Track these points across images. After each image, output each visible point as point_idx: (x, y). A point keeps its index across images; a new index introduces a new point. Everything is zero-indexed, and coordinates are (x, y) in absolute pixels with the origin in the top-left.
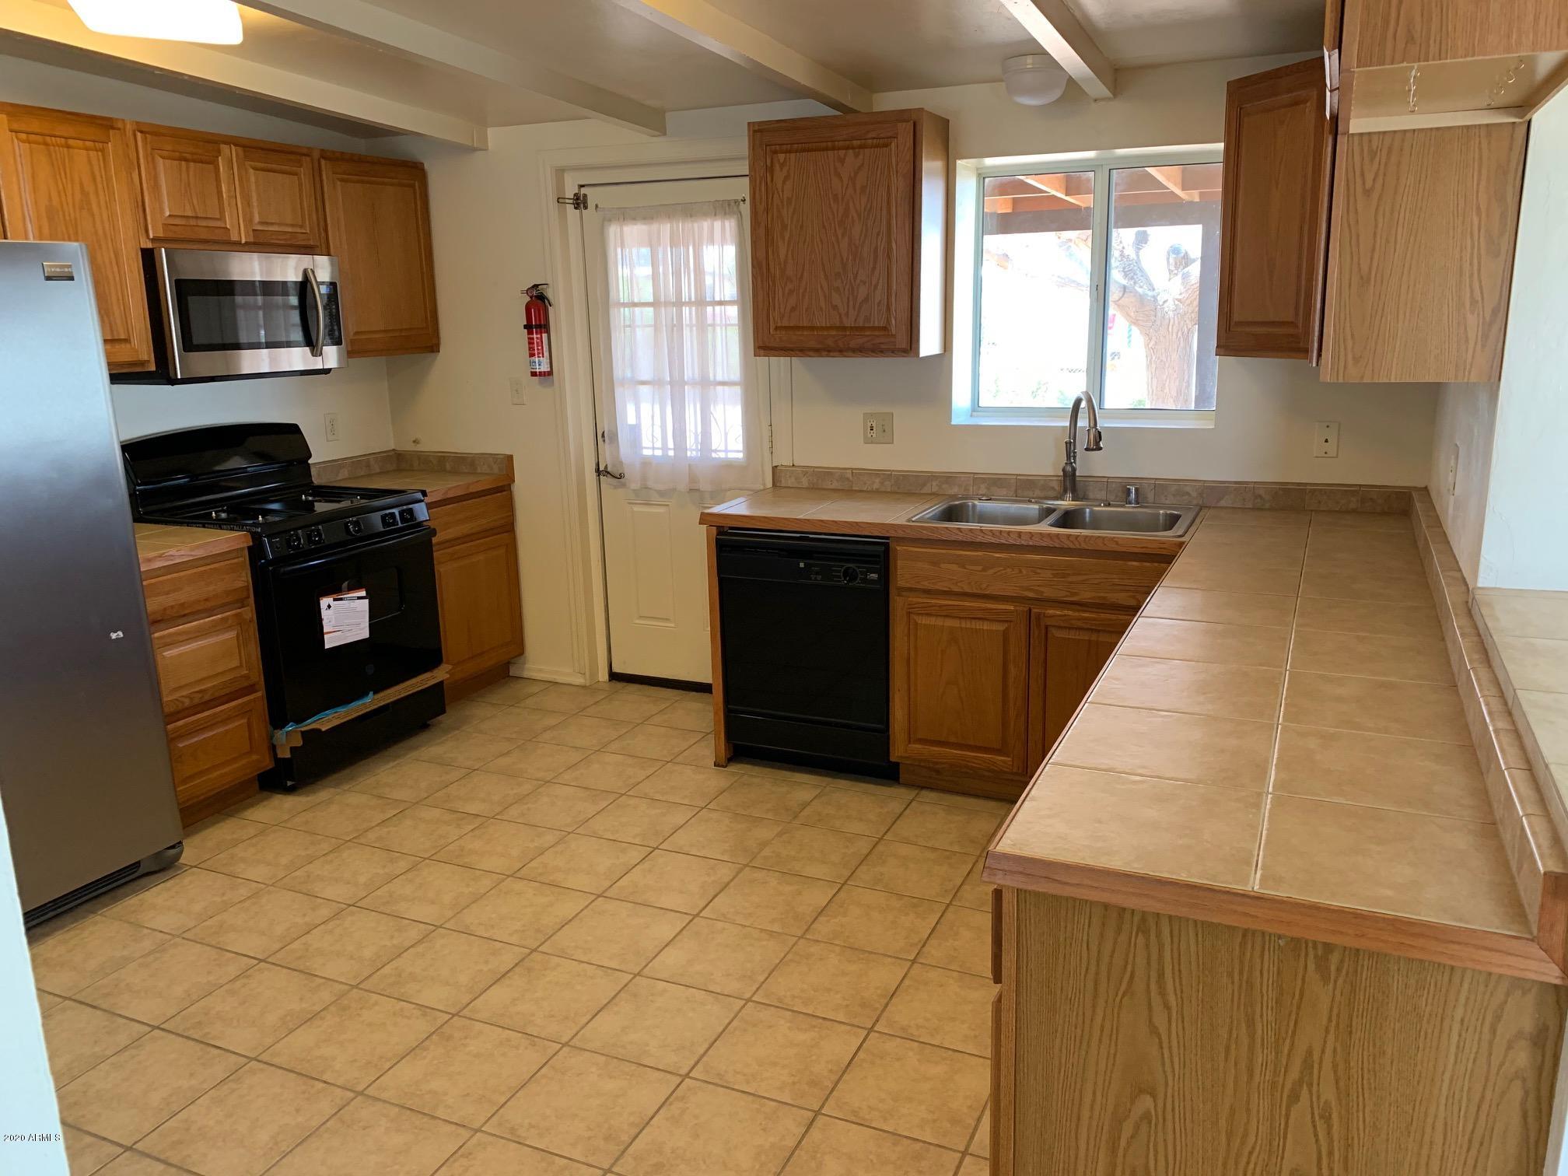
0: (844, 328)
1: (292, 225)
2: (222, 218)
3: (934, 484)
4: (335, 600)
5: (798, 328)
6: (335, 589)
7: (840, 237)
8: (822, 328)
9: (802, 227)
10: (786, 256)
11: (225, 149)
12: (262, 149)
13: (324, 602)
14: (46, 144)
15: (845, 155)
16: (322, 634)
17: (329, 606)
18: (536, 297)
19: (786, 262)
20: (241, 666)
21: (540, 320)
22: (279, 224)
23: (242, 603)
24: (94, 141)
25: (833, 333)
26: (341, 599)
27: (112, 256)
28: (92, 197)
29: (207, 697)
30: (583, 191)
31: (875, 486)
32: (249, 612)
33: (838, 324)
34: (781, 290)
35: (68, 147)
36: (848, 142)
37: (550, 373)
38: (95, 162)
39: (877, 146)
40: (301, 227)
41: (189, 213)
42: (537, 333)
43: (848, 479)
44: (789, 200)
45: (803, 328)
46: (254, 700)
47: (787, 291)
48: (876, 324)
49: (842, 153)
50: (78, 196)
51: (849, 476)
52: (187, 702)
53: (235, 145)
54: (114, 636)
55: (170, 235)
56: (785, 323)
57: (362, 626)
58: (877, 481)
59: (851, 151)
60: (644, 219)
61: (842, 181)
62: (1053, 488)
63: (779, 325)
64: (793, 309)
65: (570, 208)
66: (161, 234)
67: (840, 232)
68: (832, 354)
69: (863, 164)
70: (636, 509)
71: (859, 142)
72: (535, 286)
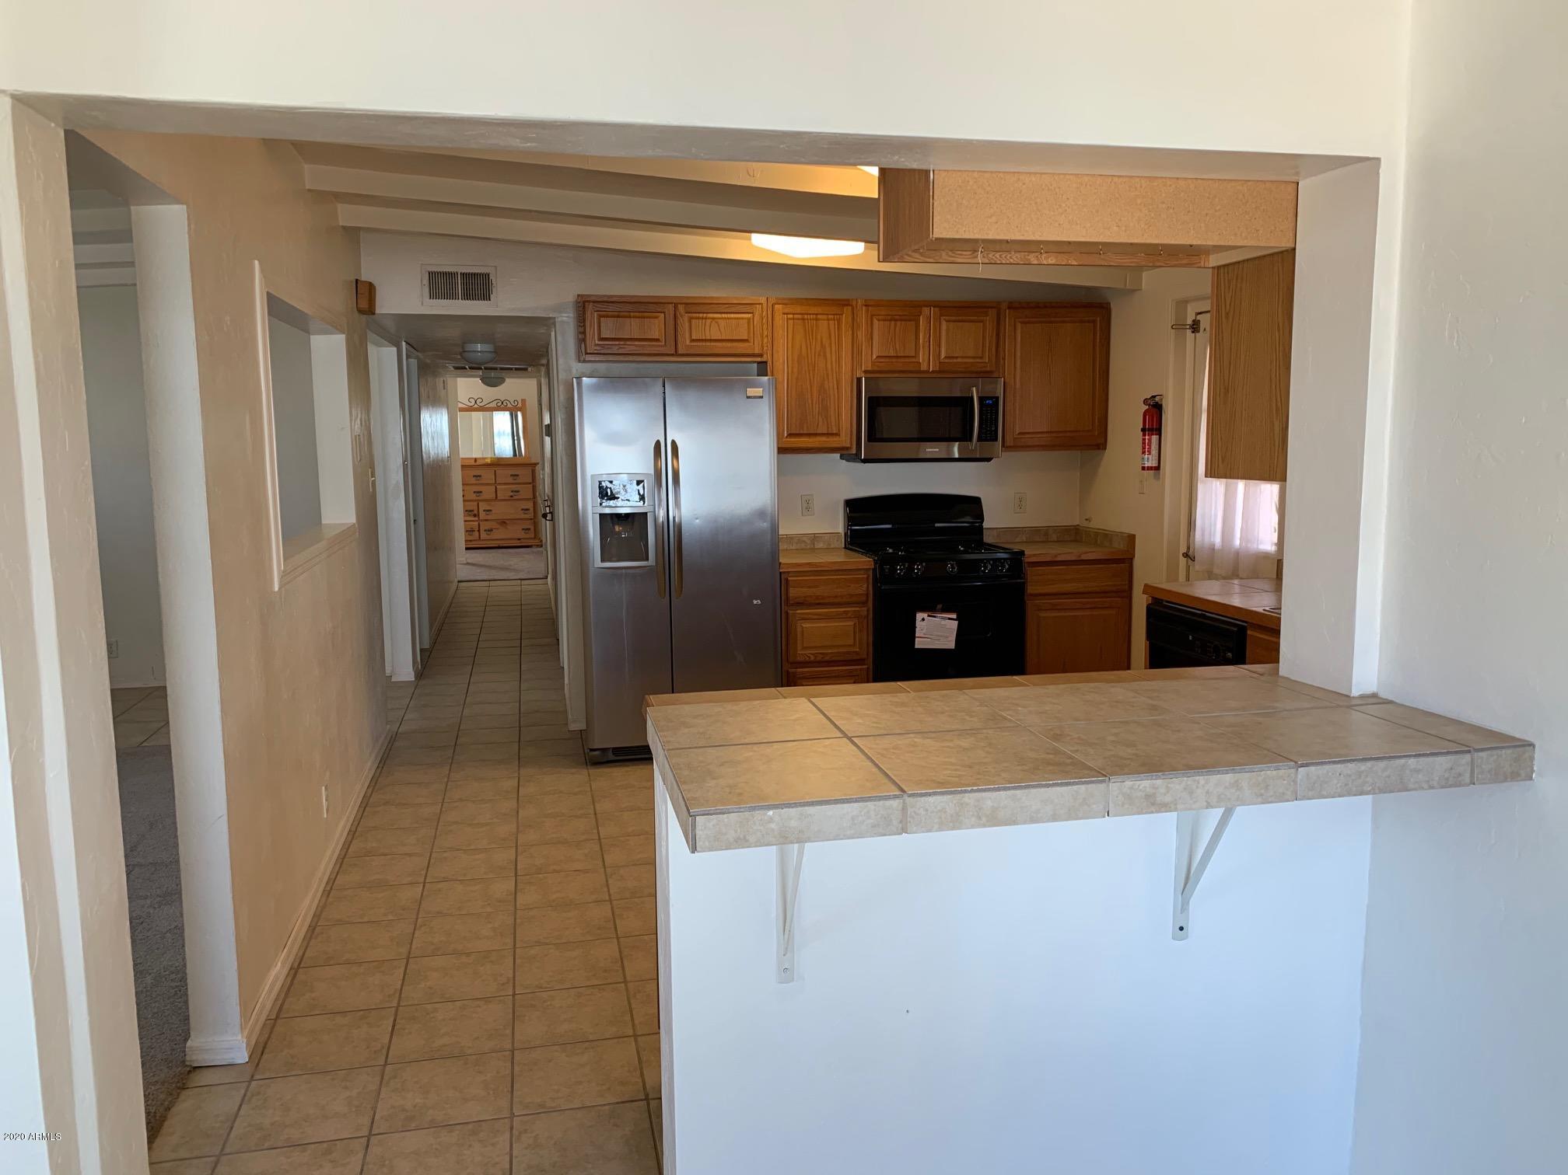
1: (974, 358)
2: (916, 356)
4: (929, 616)
6: (931, 609)
11: (926, 310)
12: (955, 307)
13: (920, 616)
14: (803, 319)
16: (913, 637)
17: (923, 620)
18: (1153, 406)
20: (854, 645)
21: (1152, 425)
22: (962, 357)
23: (864, 603)
24: (834, 315)
26: (935, 617)
27: (835, 382)
28: (828, 350)
29: (827, 658)
30: (1199, 317)
32: (867, 611)
35: (817, 319)
37: (1158, 468)
38: (832, 327)
40: (981, 358)
41: (892, 353)
42: (1150, 435)
46: (861, 669)
50: (818, 348)
52: (812, 658)
53: (934, 307)
54: (755, 602)
55: (876, 368)
57: (950, 639)
65: (1189, 332)
66: (869, 369)
72: (1154, 397)
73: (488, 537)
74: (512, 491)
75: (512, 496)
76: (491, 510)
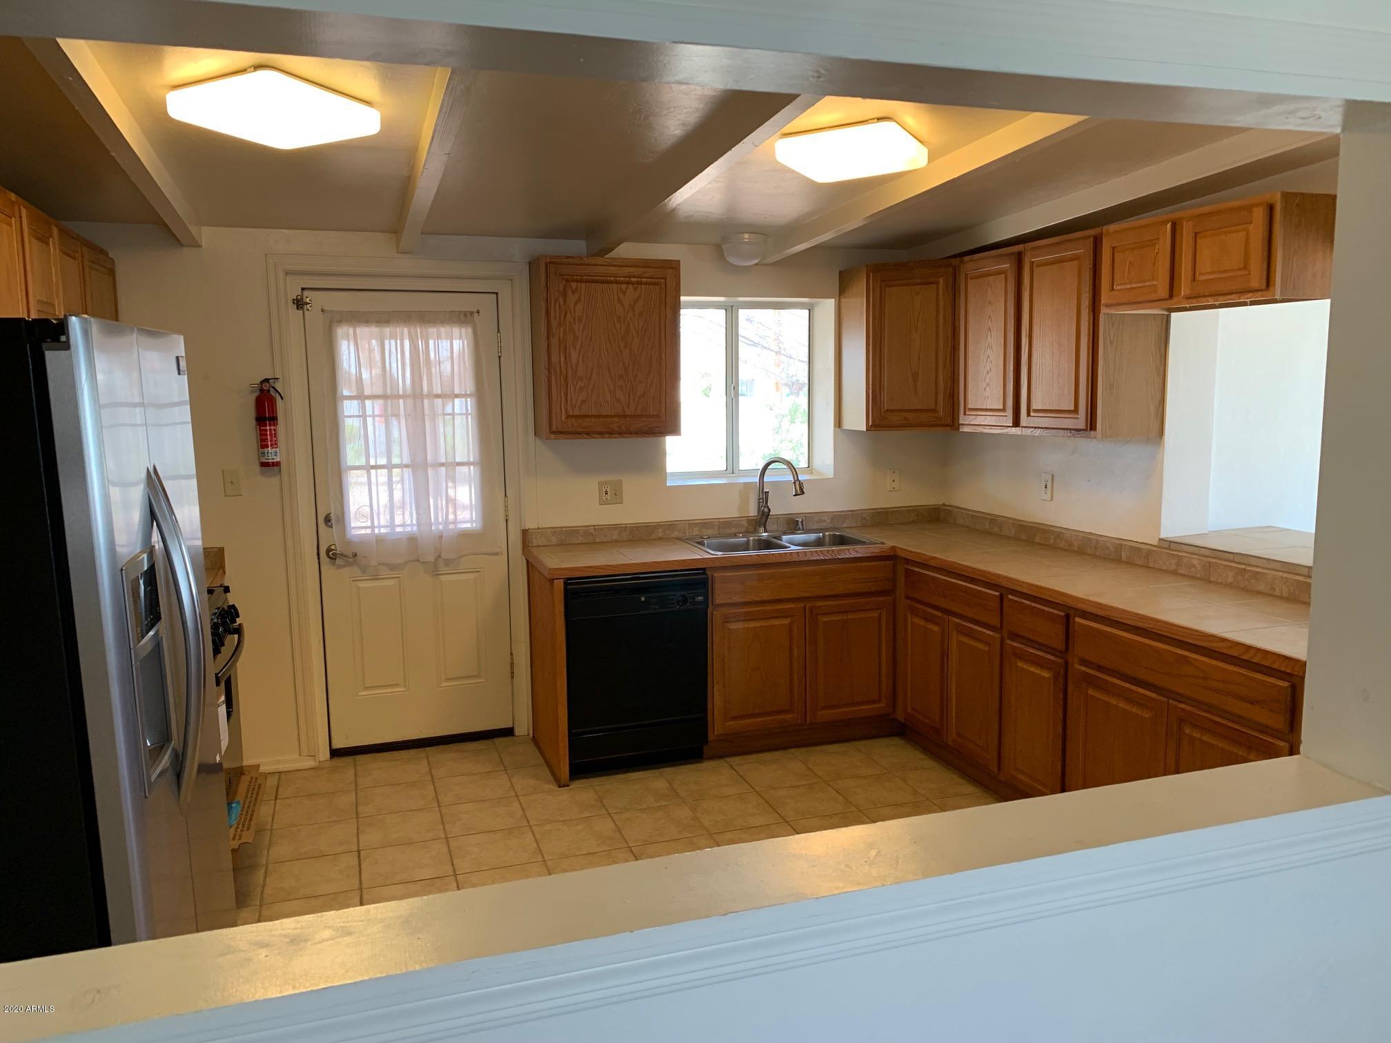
0: (626, 416)
3: (660, 530)
5: (587, 416)
7: (622, 348)
8: (607, 416)
9: (591, 339)
10: (578, 361)
12: (64, 231)
15: (627, 288)
18: (268, 390)
19: (577, 365)
25: (617, 420)
30: (306, 293)
31: (615, 537)
33: (621, 414)
34: (572, 388)
36: (627, 279)
37: (279, 463)
39: (651, 284)
42: (270, 425)
43: (592, 534)
44: (580, 319)
45: (591, 416)
47: (578, 388)
48: (651, 413)
49: (624, 286)
51: (592, 531)
53: (55, 226)
56: (577, 412)
58: (616, 532)
59: (631, 286)
60: (377, 322)
61: (624, 307)
62: (743, 526)
63: (571, 413)
64: (583, 402)
65: (291, 309)
67: (622, 345)
68: (613, 436)
69: (640, 296)
70: (361, 585)
71: (636, 279)
72: (267, 380)
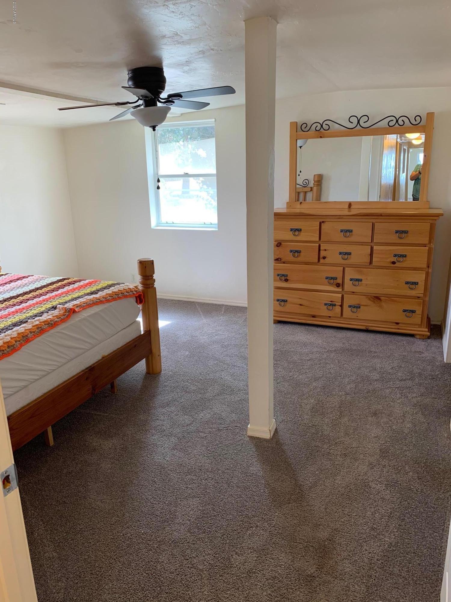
73: (354, 316)
74: (395, 256)
75: (394, 263)
76: (361, 280)
